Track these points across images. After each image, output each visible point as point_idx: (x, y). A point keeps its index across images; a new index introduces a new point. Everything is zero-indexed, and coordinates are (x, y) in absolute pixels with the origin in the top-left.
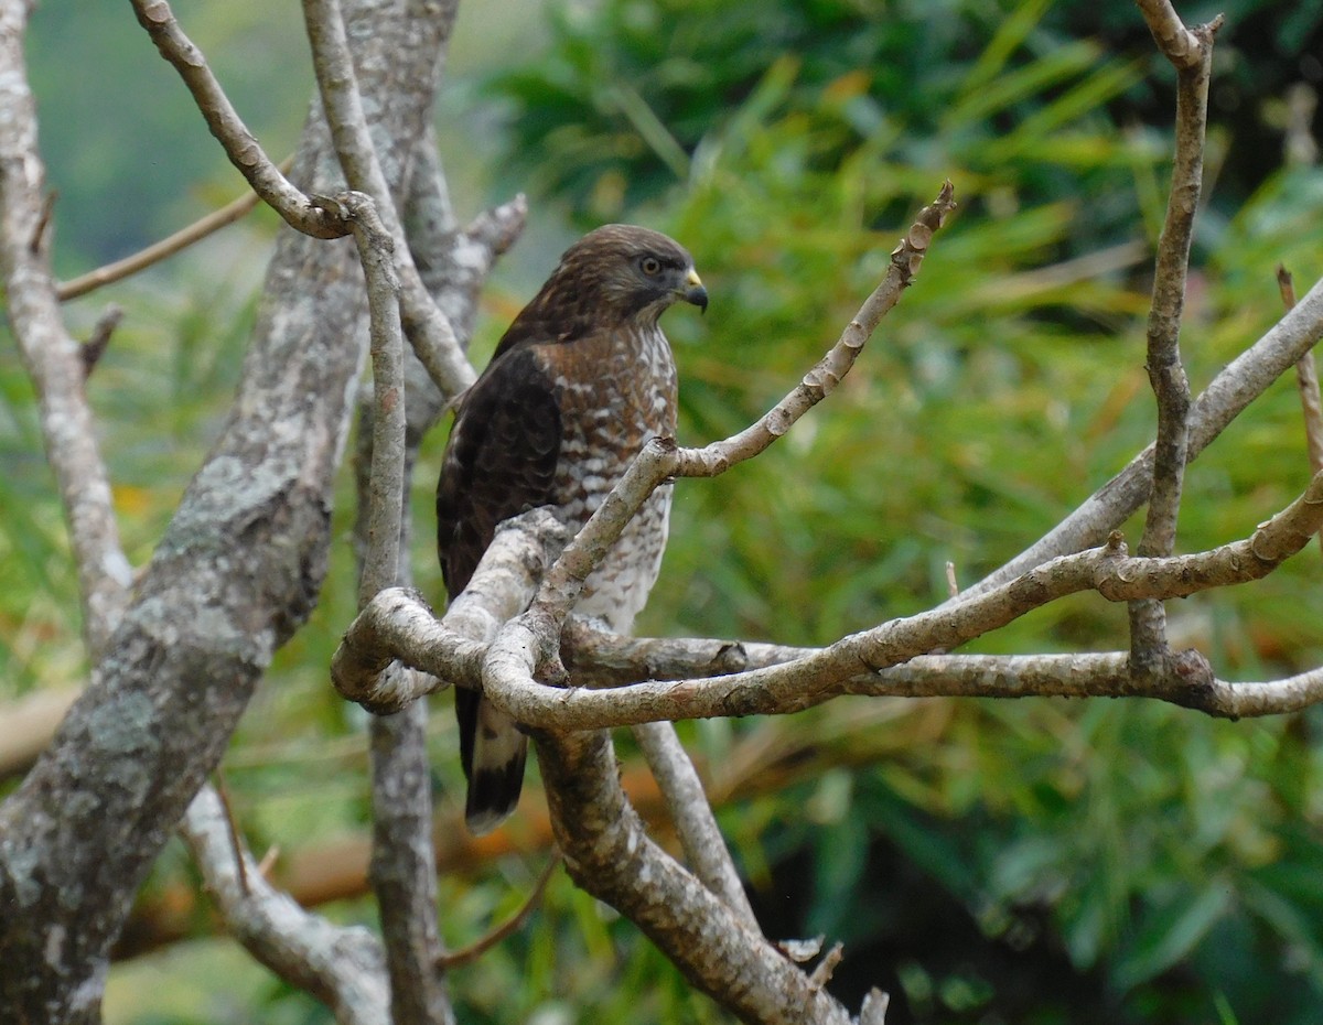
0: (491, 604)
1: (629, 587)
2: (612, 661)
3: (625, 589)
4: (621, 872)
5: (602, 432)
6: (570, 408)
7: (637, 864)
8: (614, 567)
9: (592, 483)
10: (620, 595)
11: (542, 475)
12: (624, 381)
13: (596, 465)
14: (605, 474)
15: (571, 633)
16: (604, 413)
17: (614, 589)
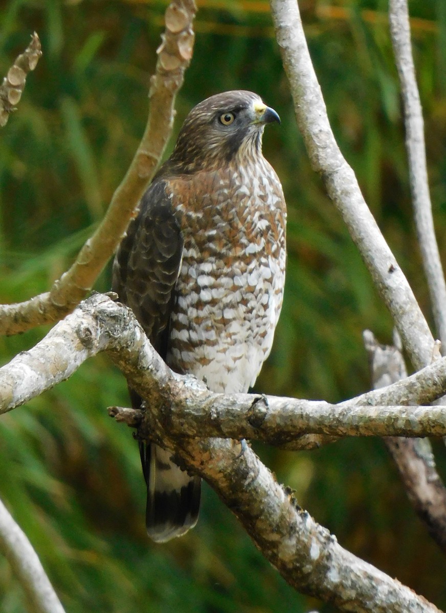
0: (36, 362)
1: (240, 358)
2: (194, 410)
3: (235, 359)
4: (309, 574)
5: (212, 245)
6: (186, 228)
7: (322, 567)
8: (225, 343)
9: (204, 281)
10: (231, 364)
11: (167, 273)
12: (227, 209)
13: (207, 267)
14: (215, 275)
15: (170, 389)
16: (214, 232)
17: (227, 359)
